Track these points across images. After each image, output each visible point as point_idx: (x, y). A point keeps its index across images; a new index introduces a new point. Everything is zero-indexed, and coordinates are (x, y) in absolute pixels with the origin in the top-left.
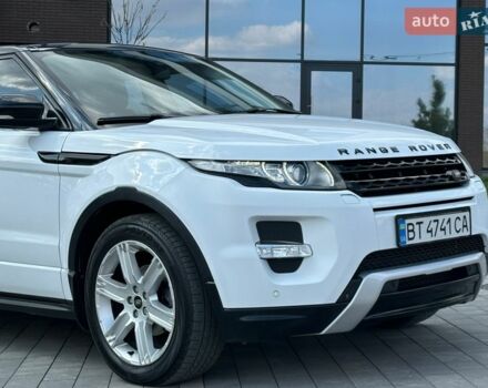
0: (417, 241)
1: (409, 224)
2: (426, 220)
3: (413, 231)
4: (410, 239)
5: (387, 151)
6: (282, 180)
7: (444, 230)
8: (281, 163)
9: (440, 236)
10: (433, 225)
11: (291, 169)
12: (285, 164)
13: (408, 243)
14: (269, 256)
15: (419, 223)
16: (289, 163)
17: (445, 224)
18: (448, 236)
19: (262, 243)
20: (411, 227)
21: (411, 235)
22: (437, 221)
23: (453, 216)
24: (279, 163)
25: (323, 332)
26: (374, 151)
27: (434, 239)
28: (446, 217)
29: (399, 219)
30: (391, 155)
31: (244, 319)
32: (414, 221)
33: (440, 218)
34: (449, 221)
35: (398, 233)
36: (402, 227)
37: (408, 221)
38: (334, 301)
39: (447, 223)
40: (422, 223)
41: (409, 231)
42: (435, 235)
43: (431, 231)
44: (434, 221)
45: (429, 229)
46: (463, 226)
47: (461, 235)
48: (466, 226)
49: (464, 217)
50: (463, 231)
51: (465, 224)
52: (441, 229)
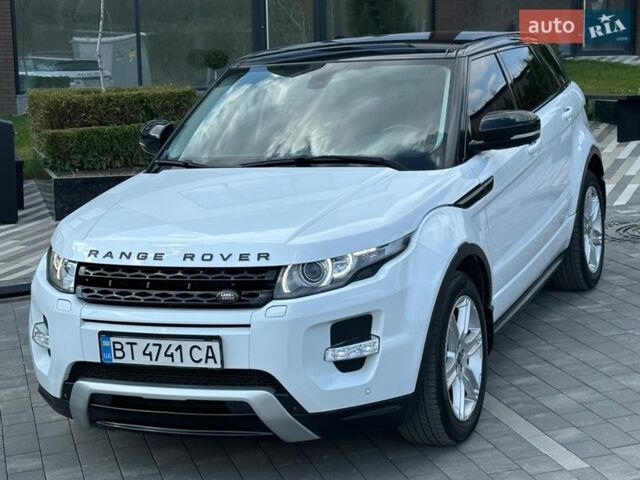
0: (127, 360)
1: (114, 343)
2: (142, 343)
3: (121, 349)
4: (116, 358)
7: (172, 355)
9: (164, 361)
10: (154, 350)
13: (115, 361)
15: (132, 344)
17: (172, 350)
18: (177, 363)
20: (118, 346)
21: (119, 354)
22: (160, 346)
23: (187, 345)
26: (128, 257)
27: (154, 363)
28: (175, 343)
29: (101, 335)
32: (123, 340)
33: (165, 343)
34: (180, 347)
35: (102, 350)
36: (106, 344)
37: (113, 339)
38: (58, 396)
39: (176, 350)
40: (135, 344)
41: (115, 349)
42: (156, 360)
43: (150, 354)
44: (154, 345)
45: (147, 352)
46: (207, 357)
47: (202, 365)
48: (213, 357)
49: (209, 347)
50: (206, 362)
51: (210, 355)
52: (166, 355)
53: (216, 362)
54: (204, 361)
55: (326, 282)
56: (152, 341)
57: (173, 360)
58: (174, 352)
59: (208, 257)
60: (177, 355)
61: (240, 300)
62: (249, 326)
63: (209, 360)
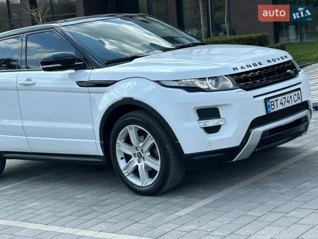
0: (276, 109)
1: (271, 102)
2: (279, 98)
4: (272, 109)
5: (256, 65)
6: (207, 87)
7: (289, 102)
8: (205, 78)
9: (287, 105)
10: (283, 100)
11: (210, 81)
12: (207, 79)
13: (272, 111)
14: (204, 126)
15: (276, 100)
16: (209, 78)
17: (289, 99)
18: (291, 105)
19: (200, 120)
20: (272, 103)
21: (273, 107)
22: (285, 98)
23: (292, 94)
24: (204, 79)
25: (234, 160)
26: (250, 66)
27: (284, 107)
28: (289, 95)
29: (266, 100)
30: (259, 67)
31: (195, 158)
32: (273, 100)
33: (286, 96)
34: (291, 97)
35: (267, 107)
36: (268, 104)
37: (271, 100)
38: (238, 145)
40: (278, 100)
41: (272, 105)
43: (282, 104)
47: (297, 103)
48: (299, 98)
49: (298, 94)
50: (298, 101)
52: (287, 102)
53: (300, 100)
59: (274, 60)
62: (302, 82)
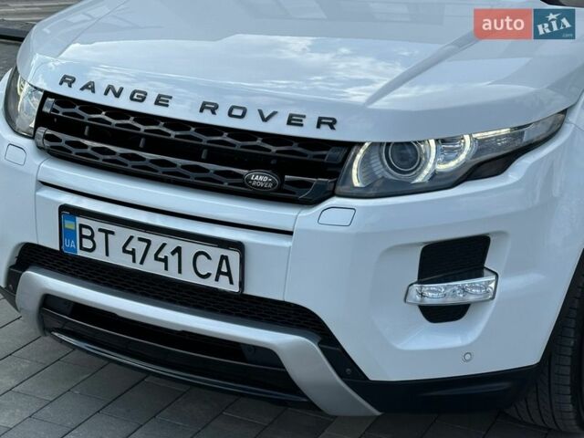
0: (98, 255)
1: (82, 226)
2: (122, 234)
3: (91, 238)
4: (81, 248)
7: (165, 260)
9: (152, 267)
10: (140, 248)
13: (81, 253)
15: (107, 232)
17: (166, 253)
18: (172, 274)
20: (86, 232)
21: (87, 244)
22: (149, 242)
23: (189, 249)
26: (117, 95)
27: (137, 266)
28: (172, 243)
29: (64, 212)
32: (95, 225)
33: (157, 240)
34: (178, 250)
37: (80, 220)
39: (173, 253)
40: (112, 233)
41: (82, 236)
42: (142, 263)
43: (133, 253)
44: (140, 239)
45: (129, 248)
46: (219, 272)
47: (210, 283)
48: (229, 274)
49: (224, 258)
50: (217, 279)
51: (224, 269)
52: (156, 258)
53: (231, 282)
54: (213, 277)
55: (423, 177)
56: (137, 234)
57: (166, 269)
58: (170, 256)
59: (239, 113)
60: (173, 260)
61: (280, 189)
62: (290, 233)
63: (221, 277)
